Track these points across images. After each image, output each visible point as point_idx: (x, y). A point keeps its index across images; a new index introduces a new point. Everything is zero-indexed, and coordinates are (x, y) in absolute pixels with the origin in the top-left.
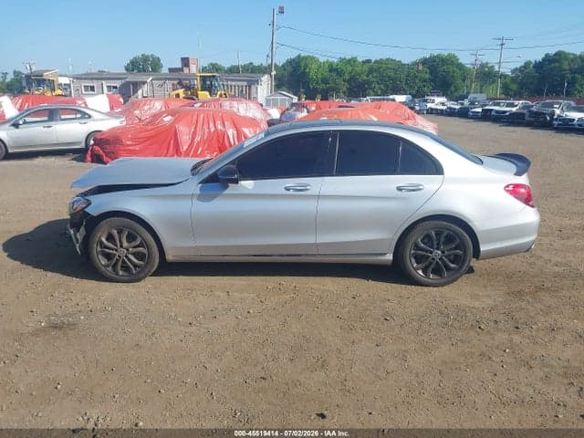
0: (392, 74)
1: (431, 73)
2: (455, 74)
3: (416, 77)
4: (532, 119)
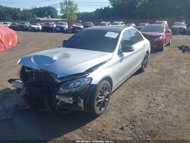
4: (20, 28)
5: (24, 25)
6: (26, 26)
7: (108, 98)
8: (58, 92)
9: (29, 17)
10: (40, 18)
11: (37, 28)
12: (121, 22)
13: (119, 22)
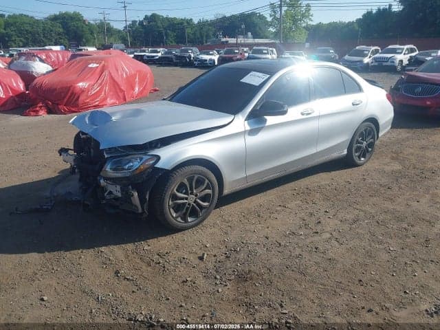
0: (29, 28)
1: (63, 28)
2: (84, 29)
3: (51, 31)
4: (178, 61)
5: (187, 55)
6: (190, 57)
7: (209, 202)
8: (101, 174)
9: (208, 36)
10: (228, 39)
11: (211, 60)
12: (406, 47)
13: (402, 47)
